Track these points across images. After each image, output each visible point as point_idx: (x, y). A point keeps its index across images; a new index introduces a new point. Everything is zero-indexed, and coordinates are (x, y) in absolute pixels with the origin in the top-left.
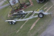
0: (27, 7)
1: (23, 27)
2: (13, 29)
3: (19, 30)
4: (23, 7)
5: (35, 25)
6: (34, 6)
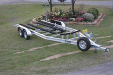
0: (82, 23)
2: (16, 46)
3: (23, 52)
4: (74, 19)
5: (59, 58)
6: (98, 27)
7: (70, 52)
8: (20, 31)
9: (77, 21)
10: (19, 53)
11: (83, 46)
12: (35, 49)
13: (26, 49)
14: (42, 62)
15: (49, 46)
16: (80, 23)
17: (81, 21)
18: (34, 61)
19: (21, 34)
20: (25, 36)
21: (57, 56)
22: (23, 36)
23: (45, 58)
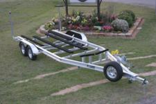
0: (112, 34)
1: (44, 78)
2: (17, 70)
3: (26, 81)
4: (100, 28)
5: (78, 91)
7: (94, 81)
8: (23, 47)
9: (104, 30)
10: (21, 82)
11: (112, 75)
12: (44, 75)
13: (32, 77)
14: (55, 97)
15: (63, 71)
16: (108, 34)
17: (110, 31)
18: (43, 95)
19: (23, 51)
20: (30, 55)
21: (75, 88)
22: (26, 55)
23: (58, 91)
